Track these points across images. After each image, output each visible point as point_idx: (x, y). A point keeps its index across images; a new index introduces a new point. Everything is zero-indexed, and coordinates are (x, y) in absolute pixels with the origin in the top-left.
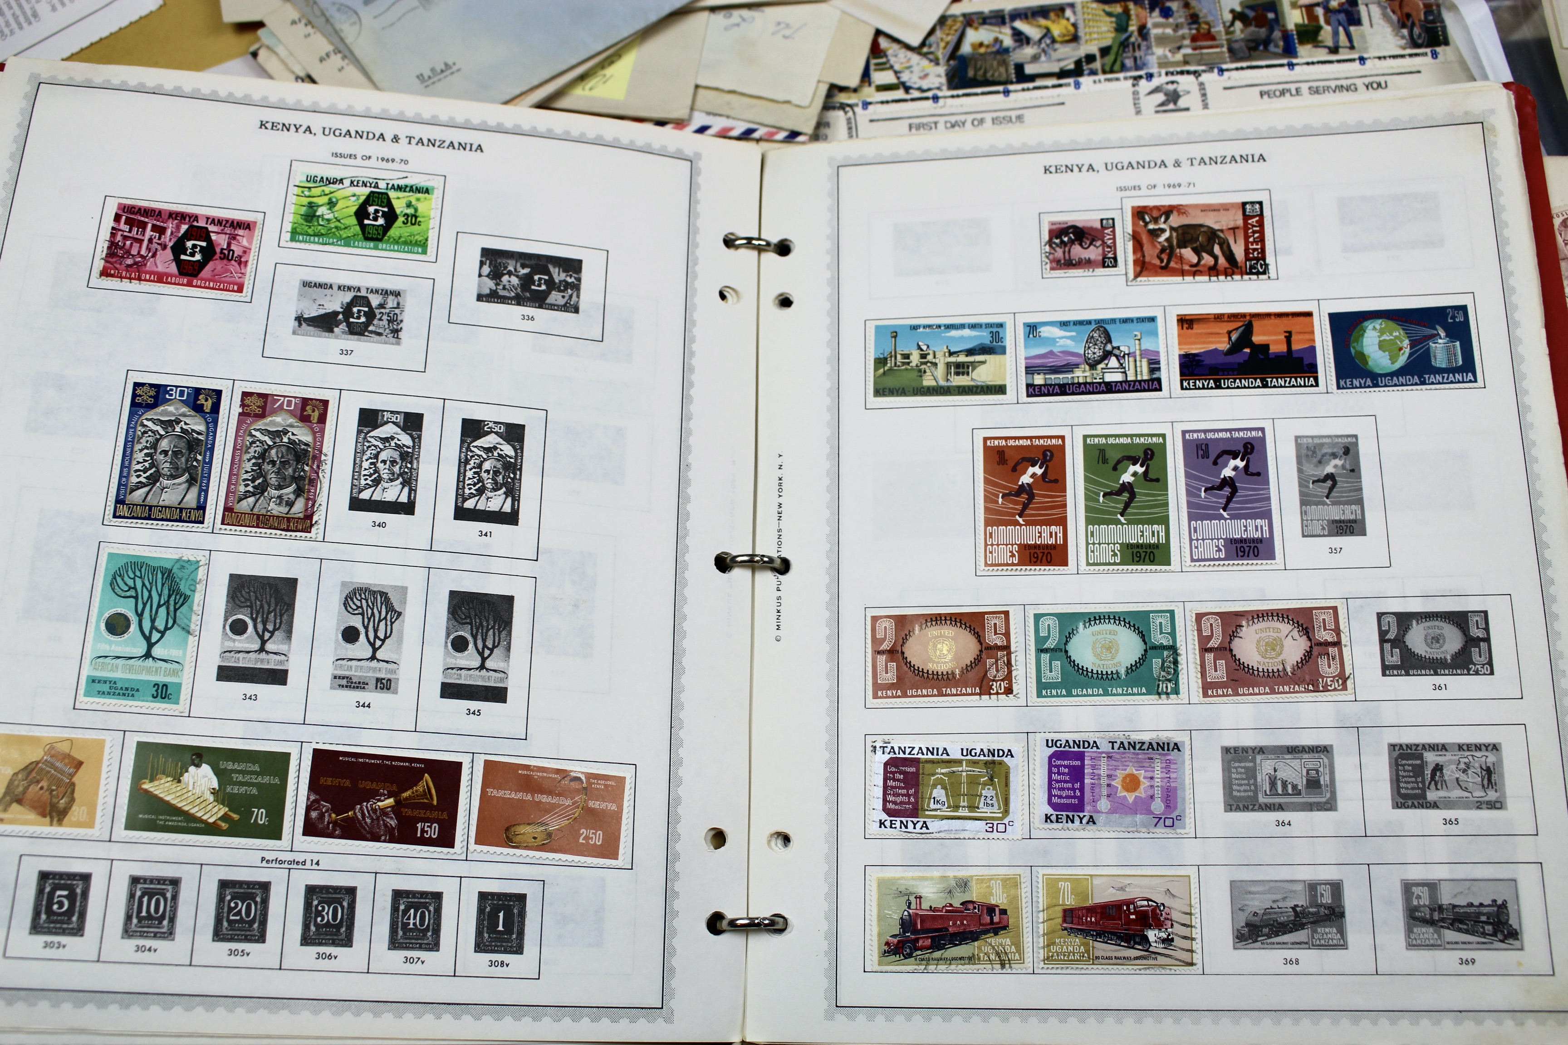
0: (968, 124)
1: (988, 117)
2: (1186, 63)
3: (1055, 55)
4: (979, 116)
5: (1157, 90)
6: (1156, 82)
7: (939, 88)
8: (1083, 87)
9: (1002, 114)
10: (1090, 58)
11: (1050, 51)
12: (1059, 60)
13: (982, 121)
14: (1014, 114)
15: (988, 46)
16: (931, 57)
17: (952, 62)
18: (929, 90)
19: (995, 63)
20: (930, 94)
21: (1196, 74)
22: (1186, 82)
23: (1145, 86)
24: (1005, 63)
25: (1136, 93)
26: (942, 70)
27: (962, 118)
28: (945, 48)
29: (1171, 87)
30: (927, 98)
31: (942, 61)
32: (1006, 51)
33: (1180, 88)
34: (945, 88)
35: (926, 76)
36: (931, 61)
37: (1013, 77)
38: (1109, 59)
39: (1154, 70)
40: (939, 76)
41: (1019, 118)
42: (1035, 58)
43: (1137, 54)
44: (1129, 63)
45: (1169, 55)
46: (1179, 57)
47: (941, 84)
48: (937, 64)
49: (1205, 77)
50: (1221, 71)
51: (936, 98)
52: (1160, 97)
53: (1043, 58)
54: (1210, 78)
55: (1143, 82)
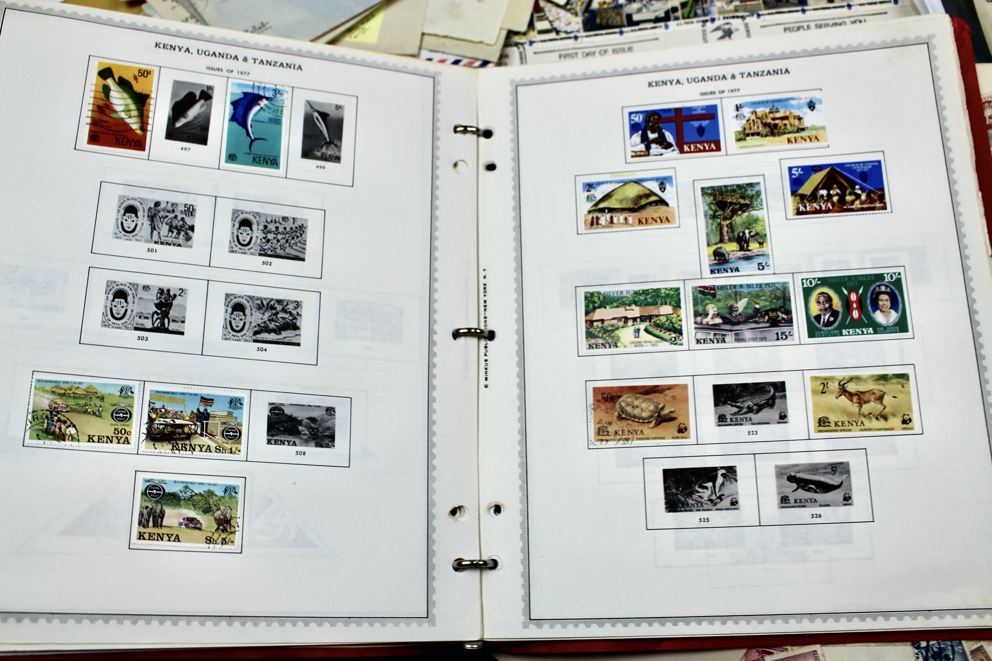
0: (597, 54)
1: (610, 49)
2: (736, 10)
3: (652, 8)
4: (604, 48)
5: (718, 29)
6: (717, 24)
7: (578, 31)
8: (670, 28)
9: (618, 47)
10: (675, 10)
11: (649, 6)
12: (655, 11)
13: (606, 52)
14: (626, 47)
15: (609, 4)
16: (573, 11)
17: (586, 15)
18: (572, 32)
19: (614, 15)
20: (572, 35)
21: (743, 18)
22: (736, 23)
23: (710, 26)
24: (620, 14)
25: (704, 31)
26: (580, 19)
27: (593, 50)
28: (581, 5)
29: (727, 27)
30: (570, 38)
31: (580, 13)
32: (621, 6)
33: (733, 27)
34: (582, 30)
35: (569, 24)
36: (572, 14)
37: (625, 23)
38: (687, 10)
39: (716, 16)
40: (578, 23)
41: (630, 49)
42: (639, 11)
43: (705, 6)
44: (699, 12)
45: (725, 6)
46: (731, 7)
47: (579, 29)
48: (576, 14)
49: (749, 20)
50: (759, 16)
51: (576, 38)
52: (720, 33)
53: (644, 10)
54: (752, 20)
55: (709, 24)
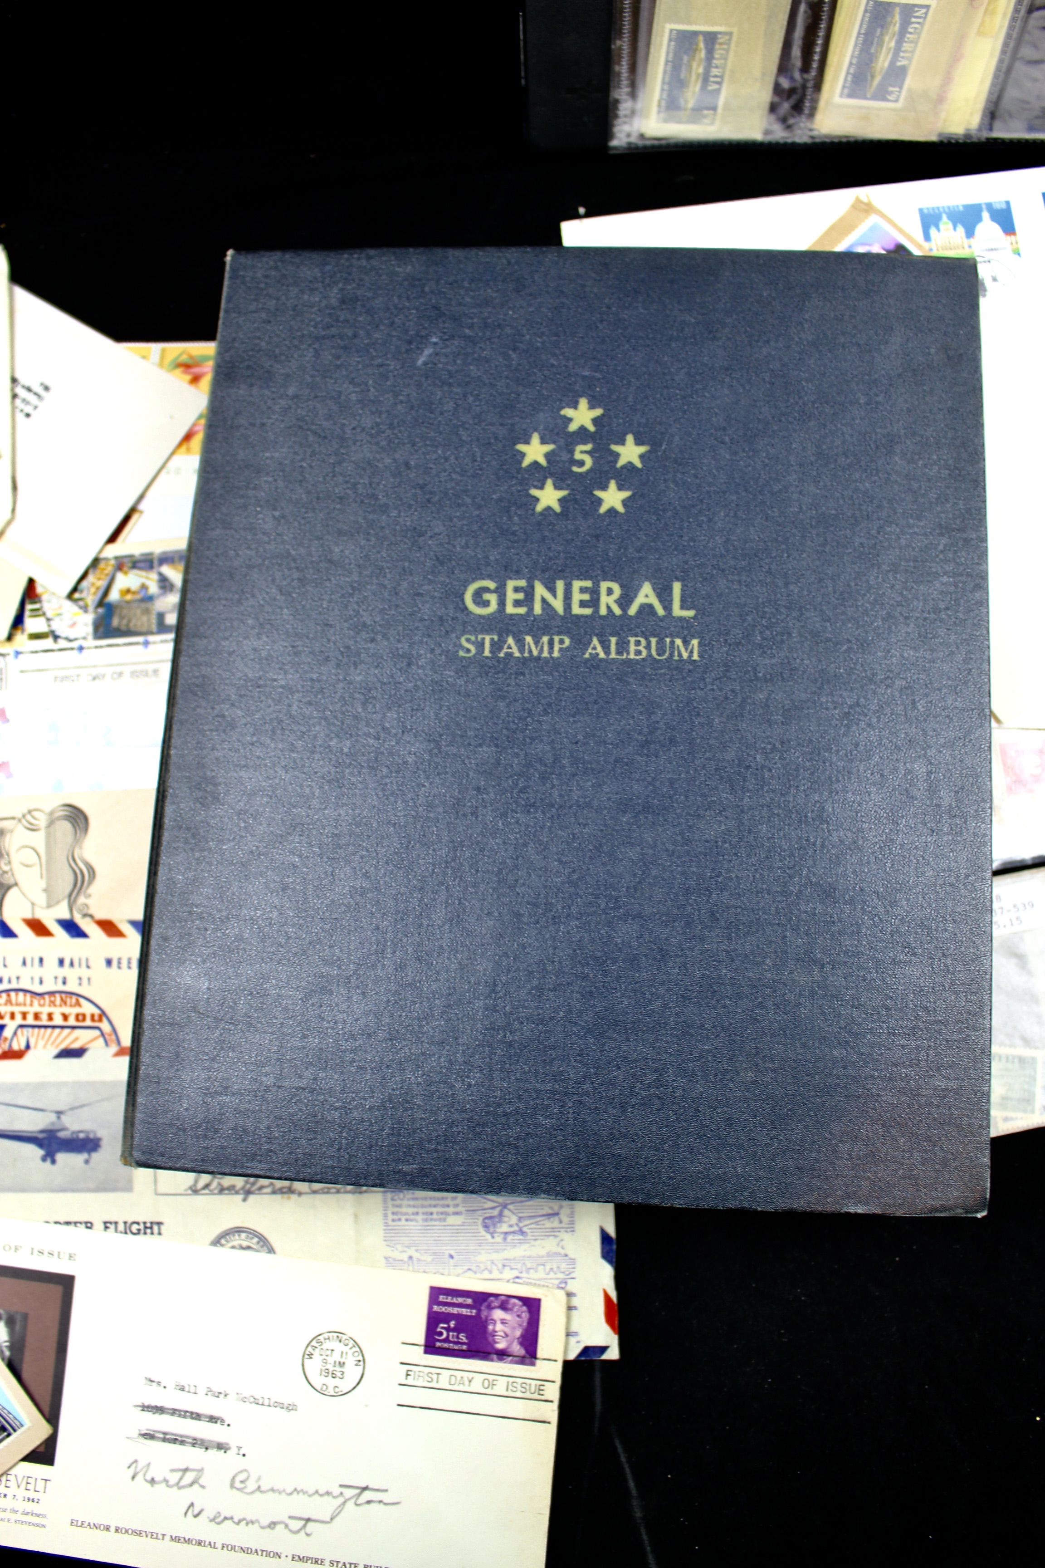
7: (85, 638)
16: (81, 603)
18: (76, 639)
20: (75, 644)
28: (95, 593)
30: (72, 649)
31: (91, 608)
34: (90, 637)
36: (81, 607)
40: (86, 625)
47: (88, 634)
48: (85, 609)
51: (81, 649)
